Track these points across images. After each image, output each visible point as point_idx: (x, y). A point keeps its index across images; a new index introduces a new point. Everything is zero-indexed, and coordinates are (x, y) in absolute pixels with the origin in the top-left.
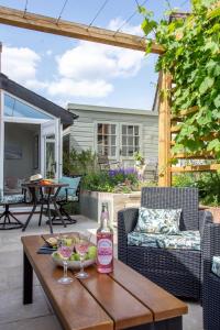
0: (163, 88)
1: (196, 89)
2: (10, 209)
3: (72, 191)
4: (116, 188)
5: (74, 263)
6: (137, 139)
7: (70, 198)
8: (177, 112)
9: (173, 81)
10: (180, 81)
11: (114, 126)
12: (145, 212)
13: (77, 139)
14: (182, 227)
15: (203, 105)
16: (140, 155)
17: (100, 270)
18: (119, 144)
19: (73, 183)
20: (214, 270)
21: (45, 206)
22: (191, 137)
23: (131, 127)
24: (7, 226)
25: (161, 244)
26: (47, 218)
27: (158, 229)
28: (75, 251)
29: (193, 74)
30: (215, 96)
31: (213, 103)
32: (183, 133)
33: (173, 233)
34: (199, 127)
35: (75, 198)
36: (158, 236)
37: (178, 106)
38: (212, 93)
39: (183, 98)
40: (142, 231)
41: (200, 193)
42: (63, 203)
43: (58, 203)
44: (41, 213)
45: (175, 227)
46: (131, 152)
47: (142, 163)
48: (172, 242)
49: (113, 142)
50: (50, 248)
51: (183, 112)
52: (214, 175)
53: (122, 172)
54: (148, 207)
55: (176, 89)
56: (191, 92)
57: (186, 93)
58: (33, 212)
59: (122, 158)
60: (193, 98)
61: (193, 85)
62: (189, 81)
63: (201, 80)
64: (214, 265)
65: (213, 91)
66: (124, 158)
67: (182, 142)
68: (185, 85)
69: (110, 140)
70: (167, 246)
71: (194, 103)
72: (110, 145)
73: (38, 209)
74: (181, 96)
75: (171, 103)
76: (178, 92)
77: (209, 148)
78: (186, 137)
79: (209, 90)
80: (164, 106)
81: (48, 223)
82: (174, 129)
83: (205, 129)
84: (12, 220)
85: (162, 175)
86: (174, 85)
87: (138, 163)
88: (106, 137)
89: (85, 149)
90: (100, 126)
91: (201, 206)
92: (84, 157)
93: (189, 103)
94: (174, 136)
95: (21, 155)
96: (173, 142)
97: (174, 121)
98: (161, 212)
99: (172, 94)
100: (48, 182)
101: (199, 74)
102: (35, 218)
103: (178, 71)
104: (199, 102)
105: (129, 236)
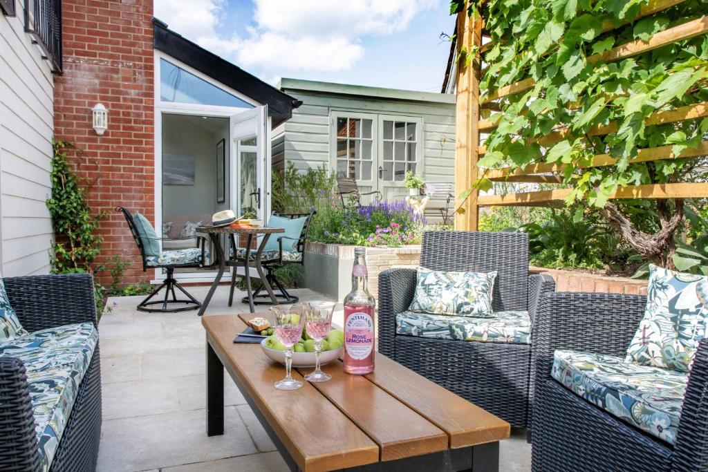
0: (465, 45)
1: (529, 45)
2: (175, 276)
3: (289, 243)
4: (373, 238)
5: (303, 357)
6: (411, 147)
7: (286, 256)
8: (492, 90)
9: (485, 32)
10: (499, 31)
11: (368, 123)
12: (428, 276)
13: (298, 146)
14: (497, 305)
15: (542, 77)
16: (418, 177)
17: (350, 369)
18: (377, 157)
19: (292, 228)
20: (556, 374)
21: (241, 271)
22: (517, 138)
23: (400, 125)
24: (170, 306)
25: (459, 333)
26: (245, 294)
27: (453, 307)
28: (304, 337)
29: (524, 16)
30: (566, 57)
31: (560, 73)
32: (503, 129)
33: (480, 315)
34: (532, 119)
35: (297, 256)
36: (452, 320)
37: (494, 80)
38: (559, 53)
39: (504, 64)
40: (423, 311)
41: (532, 245)
42: (273, 265)
43: (265, 264)
44: (233, 284)
45: (484, 304)
46: (400, 173)
47: (422, 194)
48: (479, 329)
49: (367, 154)
50: (256, 334)
51: (503, 91)
52: (559, 212)
53: (384, 208)
54: (434, 268)
55: (490, 48)
56: (519, 52)
57: (510, 52)
58: (217, 283)
59: (383, 183)
60: (522, 64)
61: (524, 38)
62: (516, 29)
63: (540, 28)
64: (556, 365)
65: (563, 49)
66: (387, 183)
67: (501, 148)
68: (508, 37)
69: (360, 149)
70: (469, 336)
71: (525, 74)
72: (360, 158)
73: (227, 276)
74: (499, 59)
75: (480, 75)
76: (495, 53)
77: (551, 159)
78: (507, 137)
79: (553, 48)
80: (467, 79)
81: (246, 301)
82: (485, 123)
83: (545, 123)
84: (180, 295)
85: (461, 211)
86: (486, 40)
87: (413, 192)
88: (353, 144)
89: (314, 166)
90: (342, 123)
91: (532, 268)
92: (312, 181)
93: (515, 71)
94: (485, 136)
95: (192, 176)
96: (482, 149)
97: (485, 108)
98: (459, 277)
99: (483, 56)
100: (246, 224)
101: (536, 15)
102: (222, 293)
103: (496, 11)
104: (533, 71)
105: (400, 318)
